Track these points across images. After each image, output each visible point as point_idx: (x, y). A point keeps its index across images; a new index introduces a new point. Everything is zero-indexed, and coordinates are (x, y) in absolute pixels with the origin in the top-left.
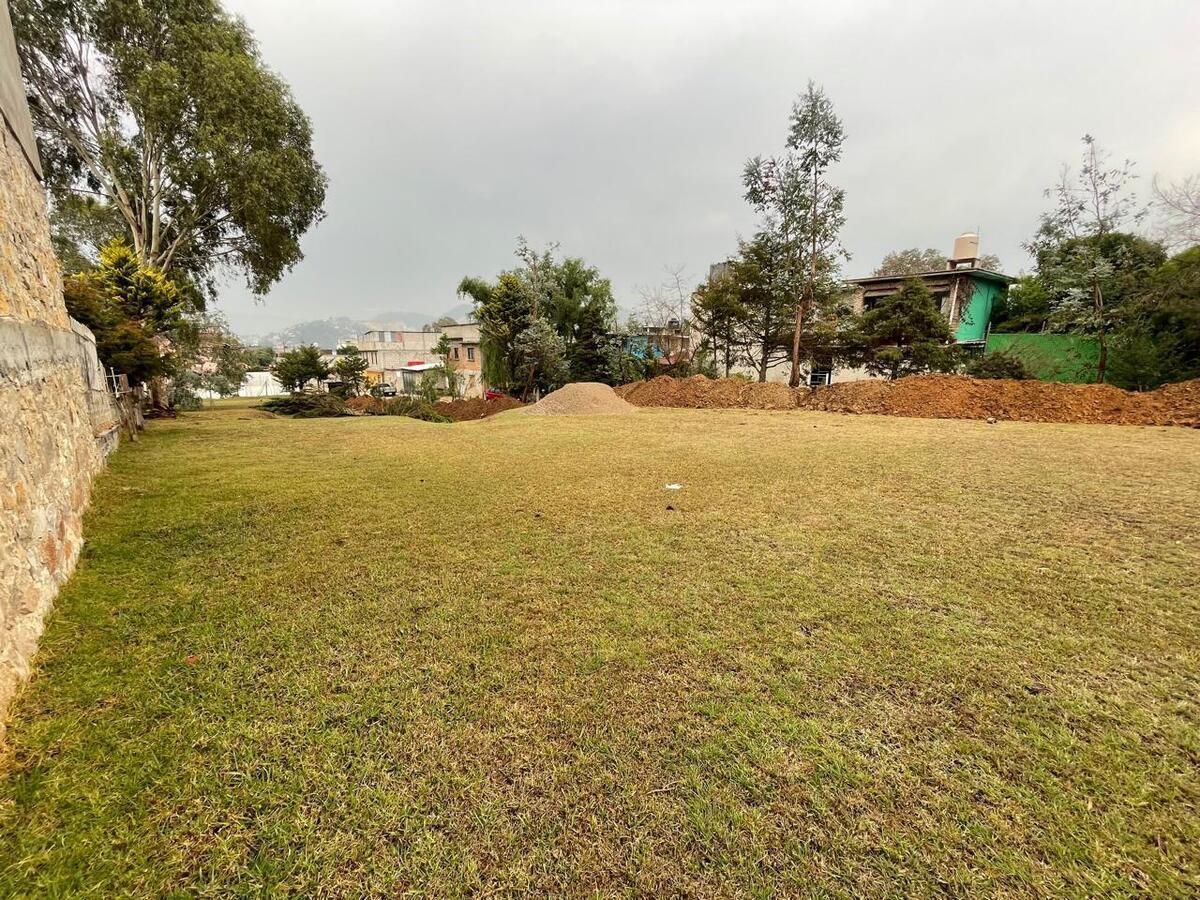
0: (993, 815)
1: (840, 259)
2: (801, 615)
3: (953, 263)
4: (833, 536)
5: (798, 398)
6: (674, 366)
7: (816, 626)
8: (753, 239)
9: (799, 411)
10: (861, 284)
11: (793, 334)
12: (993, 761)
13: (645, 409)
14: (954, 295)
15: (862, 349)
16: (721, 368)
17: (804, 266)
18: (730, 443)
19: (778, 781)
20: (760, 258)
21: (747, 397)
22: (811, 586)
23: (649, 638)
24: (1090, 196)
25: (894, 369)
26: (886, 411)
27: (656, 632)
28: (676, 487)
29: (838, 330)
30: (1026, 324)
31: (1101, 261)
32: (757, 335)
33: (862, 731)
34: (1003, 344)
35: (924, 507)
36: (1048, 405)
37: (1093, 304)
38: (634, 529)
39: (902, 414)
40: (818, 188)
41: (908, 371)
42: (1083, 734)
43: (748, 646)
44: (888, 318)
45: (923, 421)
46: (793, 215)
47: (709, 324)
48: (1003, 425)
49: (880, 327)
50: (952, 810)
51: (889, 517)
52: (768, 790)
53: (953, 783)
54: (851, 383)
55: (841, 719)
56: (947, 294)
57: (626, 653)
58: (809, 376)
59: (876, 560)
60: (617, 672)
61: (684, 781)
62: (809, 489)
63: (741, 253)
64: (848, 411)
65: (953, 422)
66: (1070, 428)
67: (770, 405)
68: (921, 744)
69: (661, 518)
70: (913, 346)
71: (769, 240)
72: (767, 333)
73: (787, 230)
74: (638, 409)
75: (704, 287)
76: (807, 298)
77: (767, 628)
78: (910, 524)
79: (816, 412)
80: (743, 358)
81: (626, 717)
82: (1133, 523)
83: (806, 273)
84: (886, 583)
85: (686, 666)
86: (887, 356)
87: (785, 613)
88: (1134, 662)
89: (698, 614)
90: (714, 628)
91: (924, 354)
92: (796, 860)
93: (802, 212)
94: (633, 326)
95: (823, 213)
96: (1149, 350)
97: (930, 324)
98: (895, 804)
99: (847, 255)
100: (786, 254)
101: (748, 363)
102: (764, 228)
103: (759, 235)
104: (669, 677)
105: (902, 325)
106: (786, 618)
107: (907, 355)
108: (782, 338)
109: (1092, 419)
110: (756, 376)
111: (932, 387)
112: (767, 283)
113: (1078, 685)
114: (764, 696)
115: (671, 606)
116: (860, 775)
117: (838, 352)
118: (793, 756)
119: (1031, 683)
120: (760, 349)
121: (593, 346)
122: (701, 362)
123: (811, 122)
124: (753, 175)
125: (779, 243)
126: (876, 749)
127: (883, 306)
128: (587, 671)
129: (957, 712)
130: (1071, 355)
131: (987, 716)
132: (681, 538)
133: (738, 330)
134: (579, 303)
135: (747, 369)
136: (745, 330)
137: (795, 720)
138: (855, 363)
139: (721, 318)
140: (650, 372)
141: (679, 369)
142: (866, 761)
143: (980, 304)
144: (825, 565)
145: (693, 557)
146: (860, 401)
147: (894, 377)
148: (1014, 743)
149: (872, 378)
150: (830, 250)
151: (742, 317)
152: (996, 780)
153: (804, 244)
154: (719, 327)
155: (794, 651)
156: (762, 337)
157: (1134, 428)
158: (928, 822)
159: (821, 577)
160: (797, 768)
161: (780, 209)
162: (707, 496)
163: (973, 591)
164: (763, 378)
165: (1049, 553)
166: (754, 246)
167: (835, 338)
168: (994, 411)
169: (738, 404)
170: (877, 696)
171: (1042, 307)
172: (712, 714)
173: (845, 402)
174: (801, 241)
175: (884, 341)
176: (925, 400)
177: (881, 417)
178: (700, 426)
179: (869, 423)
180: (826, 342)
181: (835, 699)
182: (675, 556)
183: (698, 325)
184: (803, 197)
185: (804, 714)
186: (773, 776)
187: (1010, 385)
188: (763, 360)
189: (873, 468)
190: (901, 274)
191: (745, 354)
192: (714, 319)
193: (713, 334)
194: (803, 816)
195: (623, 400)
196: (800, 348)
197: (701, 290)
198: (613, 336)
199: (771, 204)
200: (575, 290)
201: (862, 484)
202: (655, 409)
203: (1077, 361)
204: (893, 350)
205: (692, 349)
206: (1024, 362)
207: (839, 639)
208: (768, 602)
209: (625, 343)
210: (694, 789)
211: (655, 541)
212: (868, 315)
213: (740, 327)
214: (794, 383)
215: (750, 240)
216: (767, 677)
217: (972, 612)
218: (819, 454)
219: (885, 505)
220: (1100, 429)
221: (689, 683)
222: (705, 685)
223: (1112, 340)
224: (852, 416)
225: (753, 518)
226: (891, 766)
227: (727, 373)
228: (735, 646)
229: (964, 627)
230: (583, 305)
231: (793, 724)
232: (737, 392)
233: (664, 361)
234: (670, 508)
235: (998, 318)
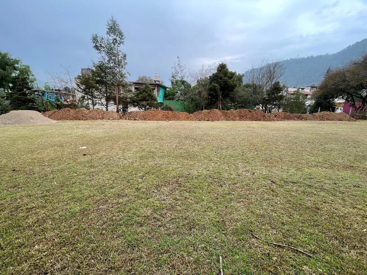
0: (189, 200)
1: (127, 75)
2: (139, 175)
3: (155, 81)
4: (141, 153)
5: (120, 116)
6: (71, 105)
7: (144, 176)
8: (98, 63)
9: (121, 120)
10: (134, 83)
11: (116, 97)
12: (186, 190)
13: (59, 121)
14: (156, 90)
15: (136, 102)
16: (91, 106)
17: (117, 75)
18: (101, 131)
19: (147, 217)
20: (101, 69)
21: (103, 116)
22: (139, 167)
23: (92, 198)
24: (179, 70)
25: (145, 108)
26: (145, 119)
27: (94, 195)
28: (85, 147)
29: (129, 96)
30: (171, 98)
31: (182, 85)
32: (103, 96)
33: (162, 196)
34: (167, 103)
35: (160, 142)
36: (177, 117)
37: (182, 95)
38: (71, 165)
39: (149, 120)
40: (118, 51)
41: (148, 109)
42: (197, 179)
43: (127, 188)
44: (142, 94)
45: (154, 121)
46: (111, 58)
47: (84, 90)
48: (170, 122)
49: (140, 96)
50: (182, 203)
51: (153, 146)
52: (145, 220)
53: (181, 198)
54: (135, 112)
55: (156, 196)
56: (154, 89)
57: (84, 206)
58: (122, 109)
59: (153, 157)
60: (83, 213)
61: (121, 232)
62: (131, 142)
63: (94, 66)
64: (135, 120)
65: (160, 122)
66: (181, 122)
67: (111, 119)
68: (174, 193)
69: (83, 159)
70: (149, 102)
71: (103, 64)
72: (107, 95)
73: (110, 62)
74: (56, 121)
75: (80, 76)
76: (118, 85)
77: (131, 181)
78: (158, 147)
79: (126, 120)
80: (99, 103)
81: (93, 225)
82: (195, 139)
83: (117, 77)
84: (157, 161)
85: (109, 201)
86: (143, 104)
87: (135, 176)
88: (201, 164)
89: (108, 185)
90: (115, 187)
91: (152, 104)
92: (156, 232)
93: (114, 58)
94: (47, 88)
95: (120, 59)
96: (191, 106)
97: (152, 96)
98: (172, 208)
99: (129, 74)
100: (110, 70)
101: (101, 105)
102: (101, 60)
103: (100, 62)
104: (105, 206)
105: (146, 96)
106: (135, 177)
107: (148, 104)
108: (112, 97)
109: (185, 120)
110: (104, 109)
111: (155, 113)
112: (105, 79)
113: (195, 171)
114: (136, 199)
115: (97, 185)
116: (164, 206)
117: (130, 103)
118: (148, 210)
119: (188, 173)
120: (105, 100)
121: (25, 95)
122: (82, 104)
123: (114, 29)
124: (95, 40)
125: (107, 66)
126: (165, 199)
127: (140, 90)
128: (69, 218)
129: (178, 184)
130: (179, 106)
131: (183, 182)
132: (93, 164)
133: (96, 93)
134: (11, 74)
135: (101, 107)
136: (98, 93)
137: (146, 201)
138: (135, 106)
139: (89, 89)
140: (59, 107)
141: (73, 106)
142: (164, 202)
143: (162, 92)
144: (141, 161)
145: (100, 168)
146: (138, 117)
147: (145, 110)
148: (188, 185)
149: (140, 110)
150: (124, 72)
151: (97, 89)
152: (188, 194)
153: (116, 68)
154: (88, 92)
155: (140, 184)
156: (105, 96)
157: (191, 121)
158: (179, 208)
159: (141, 164)
160: (150, 212)
161: (107, 55)
162: (98, 149)
163: (174, 159)
164: (107, 110)
165: (184, 147)
166: (99, 65)
167: (128, 99)
168: (168, 118)
169: (100, 118)
170: (162, 187)
171: (174, 95)
172: (123, 210)
173: (133, 117)
174: (115, 67)
175: (141, 100)
176: (154, 116)
177: (144, 121)
178: (87, 126)
179: (141, 123)
180: (126, 100)
181: (153, 192)
182: (93, 170)
183: (79, 90)
184: (114, 53)
185: (147, 199)
186: (145, 216)
187: (170, 112)
188: (106, 104)
189: (146, 134)
190: (143, 82)
191: (100, 102)
192: (86, 89)
193: (87, 94)
194: (155, 222)
195: (48, 118)
196: (118, 101)
197: (79, 77)
198: (36, 91)
199: (103, 52)
200: (7, 67)
201: (144, 139)
202: (64, 121)
203: (180, 107)
204: (144, 103)
205: (78, 99)
206: (172, 107)
207: (150, 177)
208: (129, 175)
209: (43, 95)
210: (124, 232)
211: (83, 167)
212: (137, 92)
213: (97, 92)
214: (118, 112)
215: (97, 63)
216: (135, 194)
217: (175, 163)
218: (131, 132)
219: (151, 143)
220: (186, 122)
221: (112, 205)
222: (118, 203)
223: (186, 103)
224: (136, 121)
225: (116, 153)
226: (169, 201)
227: (93, 108)
228: (123, 189)
229: (174, 166)
230: (13, 75)
231: (146, 202)
232: (99, 115)
233: (65, 103)
234: (84, 155)
235: (166, 96)
